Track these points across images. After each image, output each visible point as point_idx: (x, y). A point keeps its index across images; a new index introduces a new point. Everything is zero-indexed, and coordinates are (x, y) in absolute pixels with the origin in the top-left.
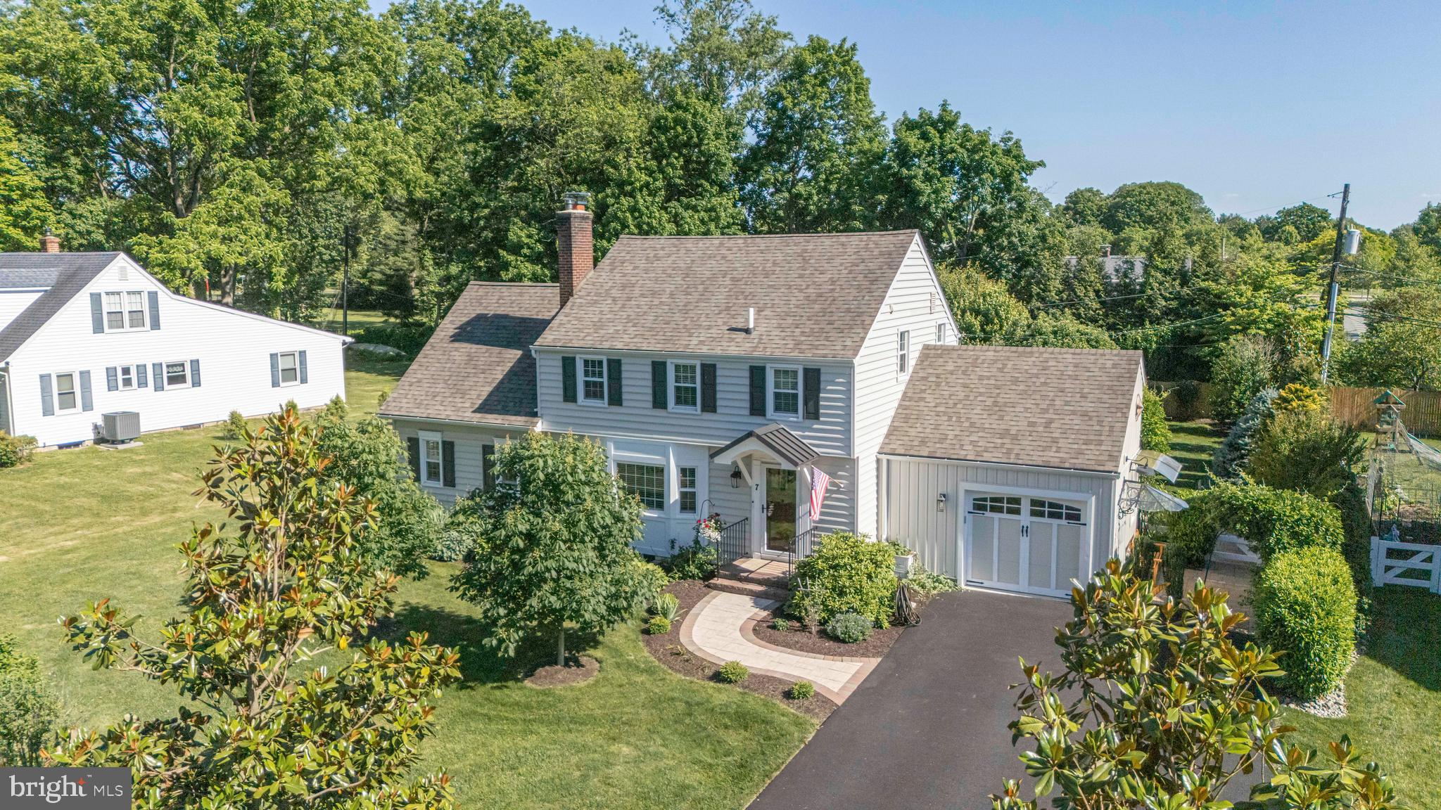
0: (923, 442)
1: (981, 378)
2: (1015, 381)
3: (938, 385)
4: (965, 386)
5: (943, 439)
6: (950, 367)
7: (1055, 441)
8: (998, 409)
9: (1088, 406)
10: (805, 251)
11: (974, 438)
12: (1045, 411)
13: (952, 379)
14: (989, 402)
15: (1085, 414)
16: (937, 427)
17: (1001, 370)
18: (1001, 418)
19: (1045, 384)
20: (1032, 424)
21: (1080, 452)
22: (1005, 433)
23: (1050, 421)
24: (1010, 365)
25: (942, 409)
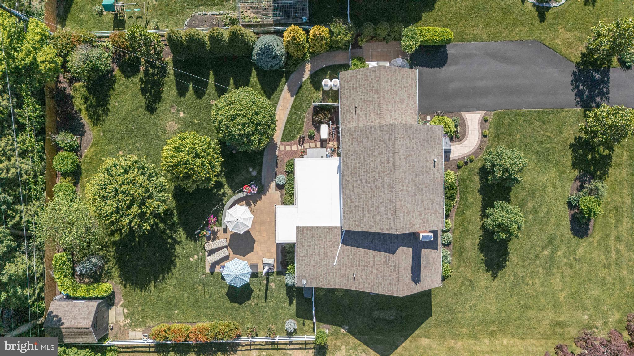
0: (413, 118)
1: (392, 107)
2: (393, 98)
3: (395, 119)
4: (395, 111)
5: (412, 113)
6: (389, 117)
7: (410, 85)
8: (402, 101)
9: (399, 78)
10: (404, 158)
11: (411, 105)
12: (402, 88)
13: (393, 116)
14: (400, 103)
15: (402, 79)
16: (408, 115)
17: (390, 102)
18: (404, 99)
19: (393, 90)
20: (406, 91)
21: (412, 79)
22: (409, 97)
23: (405, 87)
24: (387, 100)
25: (403, 116)
